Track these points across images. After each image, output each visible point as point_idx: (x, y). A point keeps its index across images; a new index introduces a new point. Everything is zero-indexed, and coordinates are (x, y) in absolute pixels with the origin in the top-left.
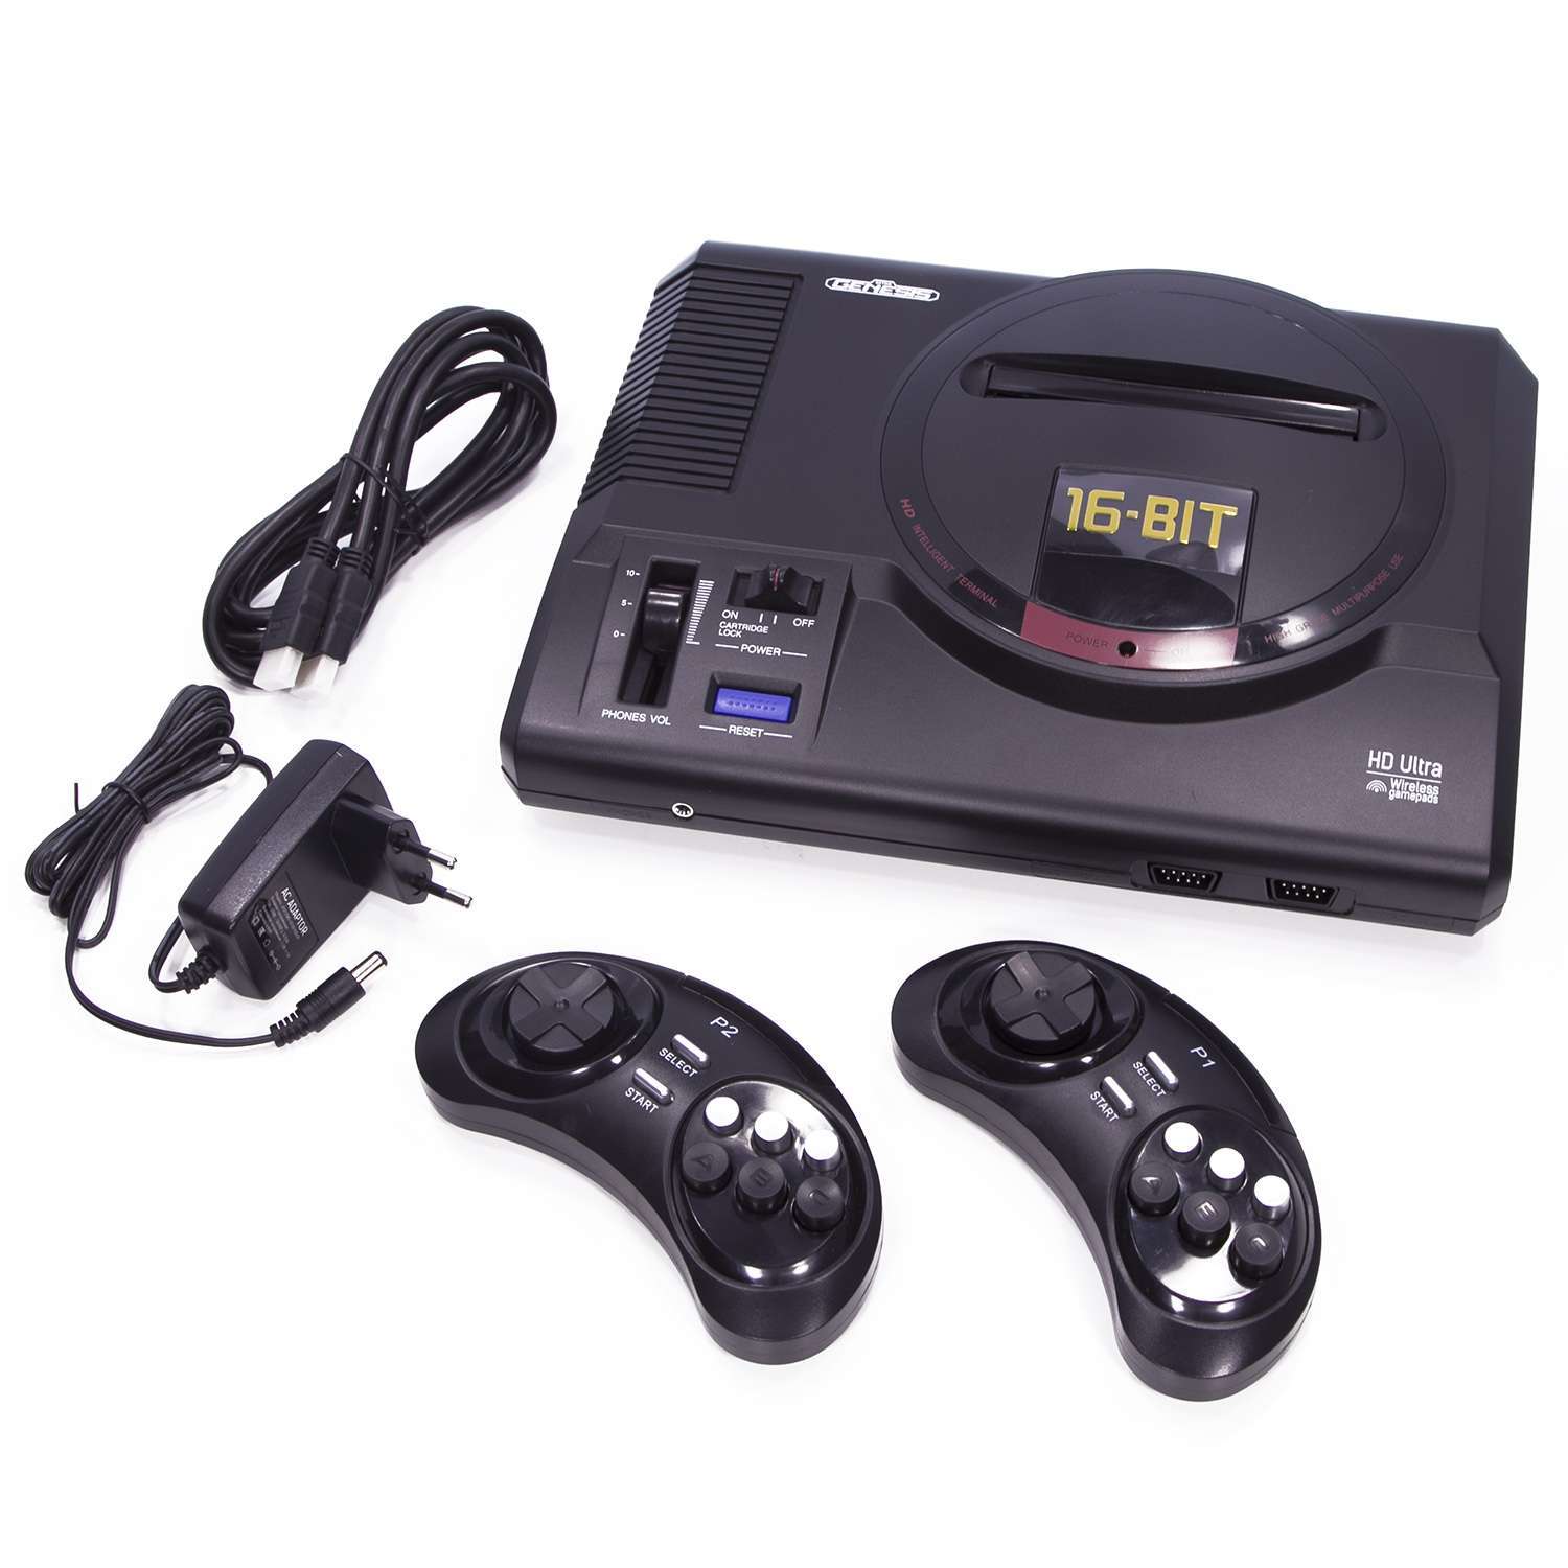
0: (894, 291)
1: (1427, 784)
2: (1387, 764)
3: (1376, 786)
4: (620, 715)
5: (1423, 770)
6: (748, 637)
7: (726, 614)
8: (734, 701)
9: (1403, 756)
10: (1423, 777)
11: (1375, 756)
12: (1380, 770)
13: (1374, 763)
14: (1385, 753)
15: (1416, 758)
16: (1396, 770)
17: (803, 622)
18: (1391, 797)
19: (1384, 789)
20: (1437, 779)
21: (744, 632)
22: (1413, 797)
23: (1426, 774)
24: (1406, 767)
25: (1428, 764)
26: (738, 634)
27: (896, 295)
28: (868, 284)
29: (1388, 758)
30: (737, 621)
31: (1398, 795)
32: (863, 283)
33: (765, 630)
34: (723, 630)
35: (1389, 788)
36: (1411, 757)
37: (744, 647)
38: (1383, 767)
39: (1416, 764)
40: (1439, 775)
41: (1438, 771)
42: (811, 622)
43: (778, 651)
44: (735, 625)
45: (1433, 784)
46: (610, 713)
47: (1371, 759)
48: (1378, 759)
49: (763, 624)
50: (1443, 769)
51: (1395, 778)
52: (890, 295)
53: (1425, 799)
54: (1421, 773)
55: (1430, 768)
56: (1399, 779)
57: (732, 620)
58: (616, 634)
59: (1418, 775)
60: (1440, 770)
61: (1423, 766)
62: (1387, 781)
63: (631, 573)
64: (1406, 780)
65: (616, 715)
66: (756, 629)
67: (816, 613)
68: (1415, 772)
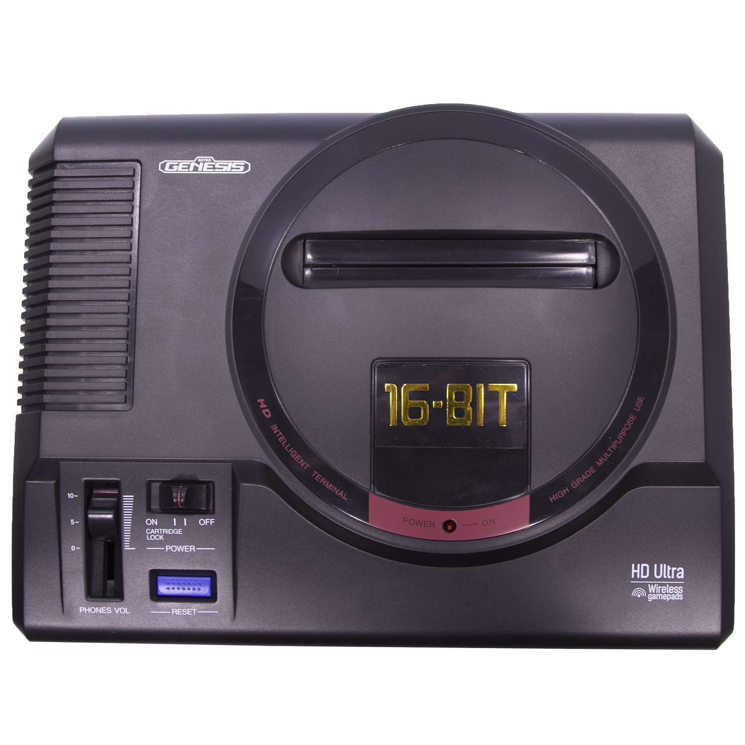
0: (214, 168)
1: (674, 585)
2: (645, 574)
3: (638, 593)
4: (93, 610)
5: (671, 575)
6: (169, 539)
7: (149, 522)
8: (171, 587)
9: (656, 565)
10: (671, 580)
11: (636, 568)
12: (640, 579)
13: (636, 574)
14: (643, 565)
15: (665, 565)
16: (651, 577)
17: (206, 522)
18: (650, 600)
19: (644, 593)
20: (681, 580)
21: (165, 535)
22: (664, 597)
23: (673, 577)
24: (658, 574)
25: (674, 569)
26: (161, 537)
27: (217, 171)
28: (193, 164)
29: (645, 568)
30: (158, 527)
31: (655, 597)
32: (187, 162)
33: (179, 532)
34: (149, 535)
35: (648, 593)
36: (661, 565)
37: (168, 548)
38: (642, 577)
39: (665, 570)
40: (682, 577)
41: (681, 575)
42: (212, 521)
43: (192, 548)
44: (157, 531)
45: (678, 585)
46: (85, 609)
47: (633, 571)
48: (638, 570)
49: (177, 527)
50: (685, 572)
51: (651, 584)
52: (211, 172)
53: (673, 598)
54: (669, 577)
55: (676, 572)
56: (654, 584)
57: (154, 527)
58: (73, 548)
59: (667, 579)
60: (682, 573)
61: (671, 571)
62: (646, 587)
63: (71, 496)
64: (660, 585)
65: (90, 610)
66: (173, 532)
67: (213, 512)
68: (665, 577)
